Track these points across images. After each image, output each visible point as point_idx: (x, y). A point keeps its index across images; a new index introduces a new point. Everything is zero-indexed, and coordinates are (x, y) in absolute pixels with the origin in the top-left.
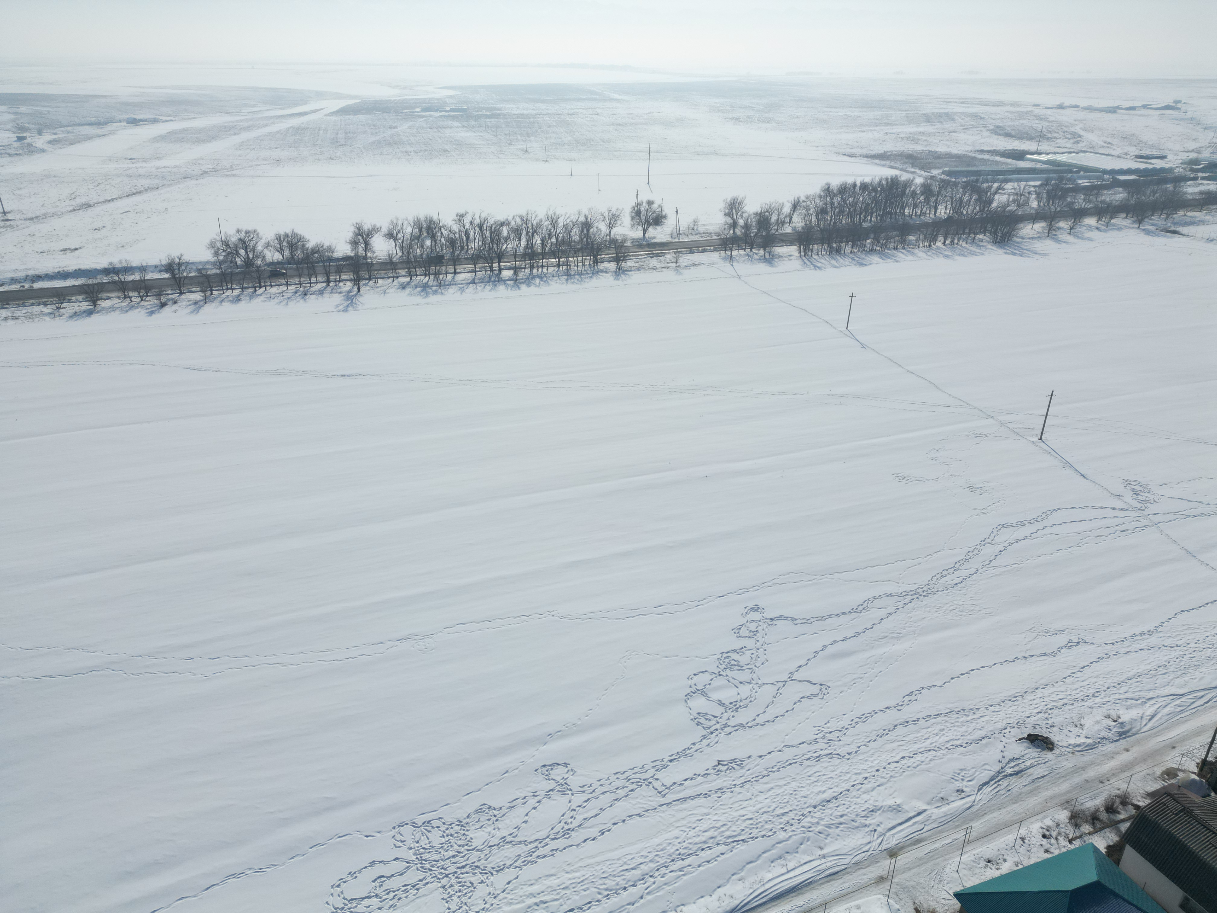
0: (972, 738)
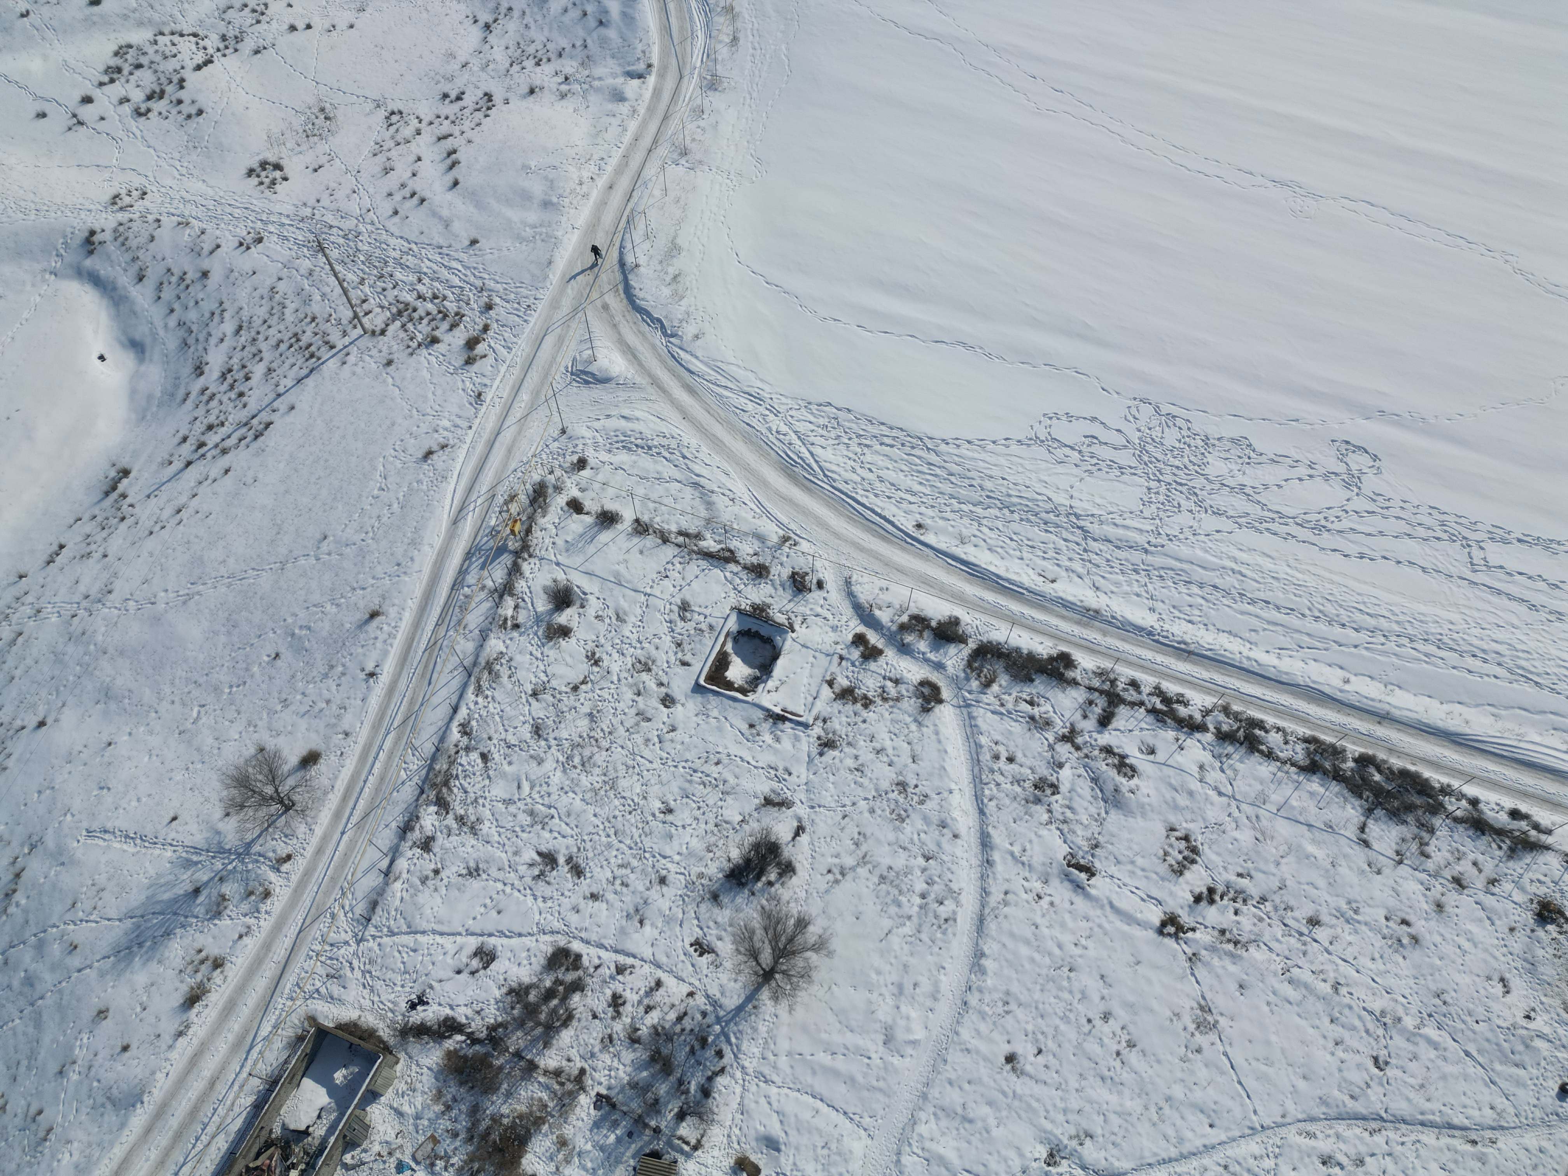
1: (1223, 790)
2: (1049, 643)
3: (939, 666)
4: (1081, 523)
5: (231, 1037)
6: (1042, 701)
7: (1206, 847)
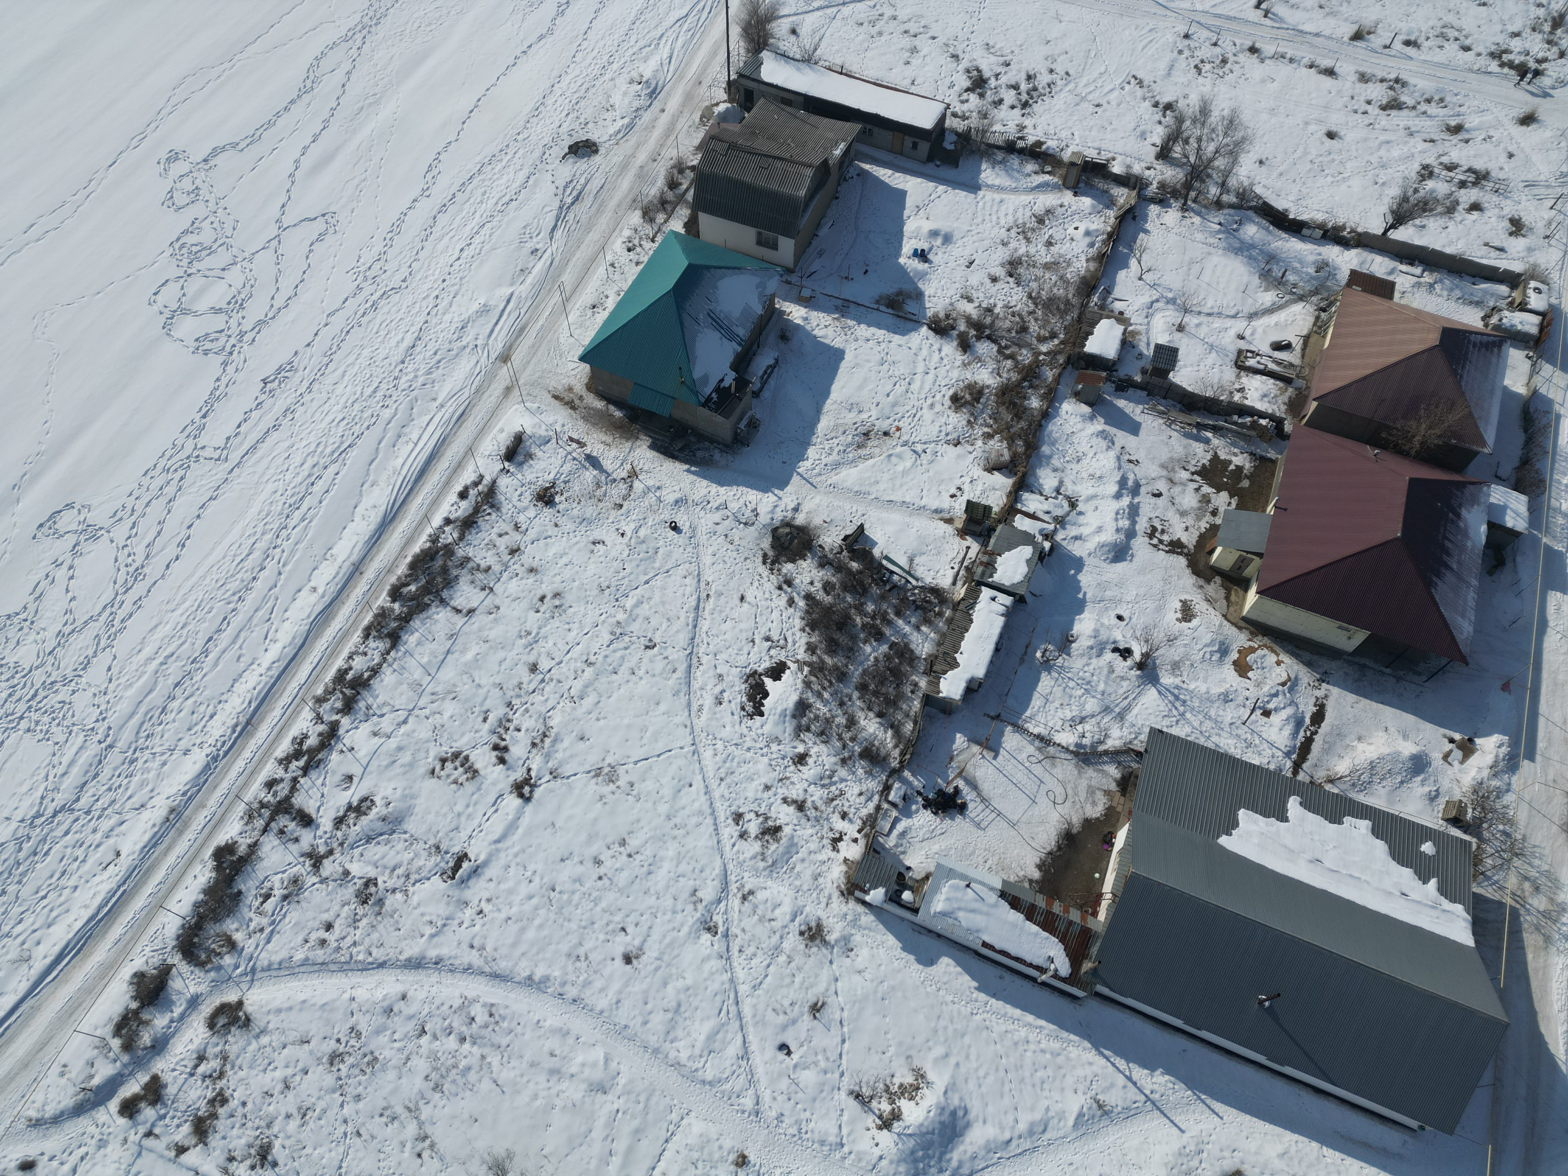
0: (518, 184)
1: (402, 719)
2: (197, 868)
3: (194, 1002)
4: (49, 812)
6: (267, 884)
7: (454, 745)
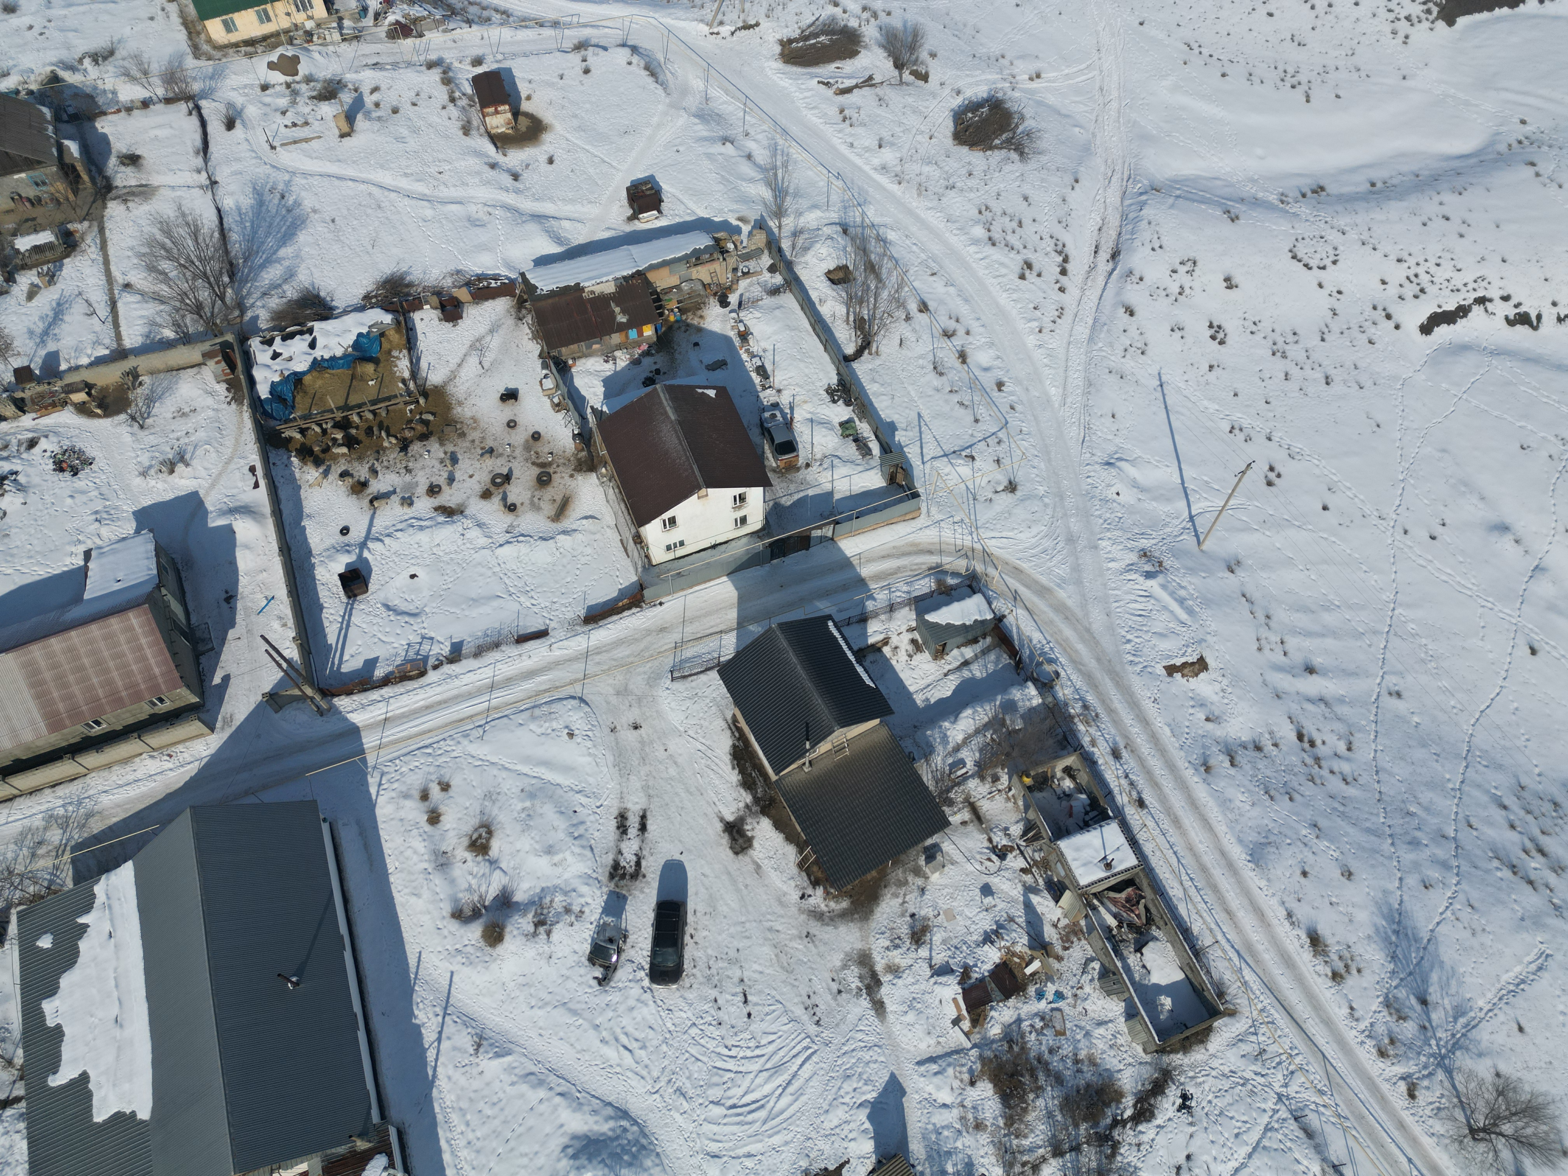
5: (1260, 948)
